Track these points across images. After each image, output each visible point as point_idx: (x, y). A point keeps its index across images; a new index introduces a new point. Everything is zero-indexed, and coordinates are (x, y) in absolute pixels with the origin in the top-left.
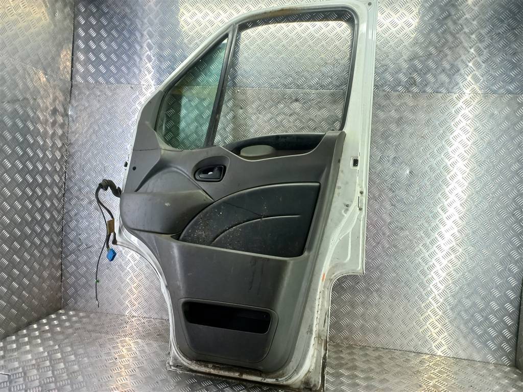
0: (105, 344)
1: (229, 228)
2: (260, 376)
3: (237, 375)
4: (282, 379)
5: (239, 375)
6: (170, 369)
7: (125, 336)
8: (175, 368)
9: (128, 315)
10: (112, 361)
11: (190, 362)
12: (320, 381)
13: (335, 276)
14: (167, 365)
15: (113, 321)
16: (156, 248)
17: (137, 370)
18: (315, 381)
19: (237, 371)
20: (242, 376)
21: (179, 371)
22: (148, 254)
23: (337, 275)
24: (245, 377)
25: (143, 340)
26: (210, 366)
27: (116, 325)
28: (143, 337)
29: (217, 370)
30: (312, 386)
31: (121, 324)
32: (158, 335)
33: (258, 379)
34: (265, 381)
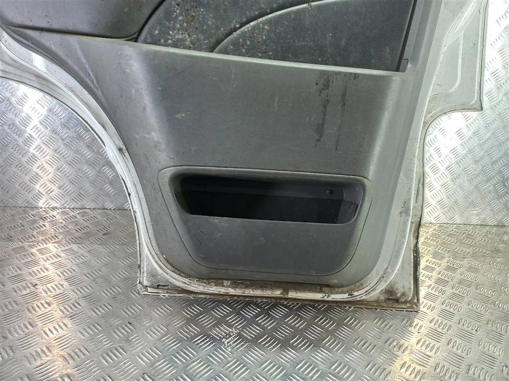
0: (8, 259)
1: (242, 25)
2: (321, 291)
3: (278, 293)
4: (360, 292)
5: (281, 293)
6: (146, 293)
7: (45, 241)
8: (156, 291)
9: (43, 206)
10: (28, 291)
11: (186, 280)
12: (412, 287)
13: (432, 117)
14: (139, 286)
15: (17, 217)
16: (87, 66)
17: (83, 303)
18: (404, 287)
19: (278, 287)
20: (287, 294)
21: (163, 294)
22: (67, 86)
23: (435, 114)
24: (292, 294)
25: (80, 246)
26: (226, 283)
27: (24, 223)
28: (78, 240)
29: (241, 288)
30: (399, 295)
31: (35, 222)
32: (104, 234)
33: (318, 296)
34: (330, 299)
